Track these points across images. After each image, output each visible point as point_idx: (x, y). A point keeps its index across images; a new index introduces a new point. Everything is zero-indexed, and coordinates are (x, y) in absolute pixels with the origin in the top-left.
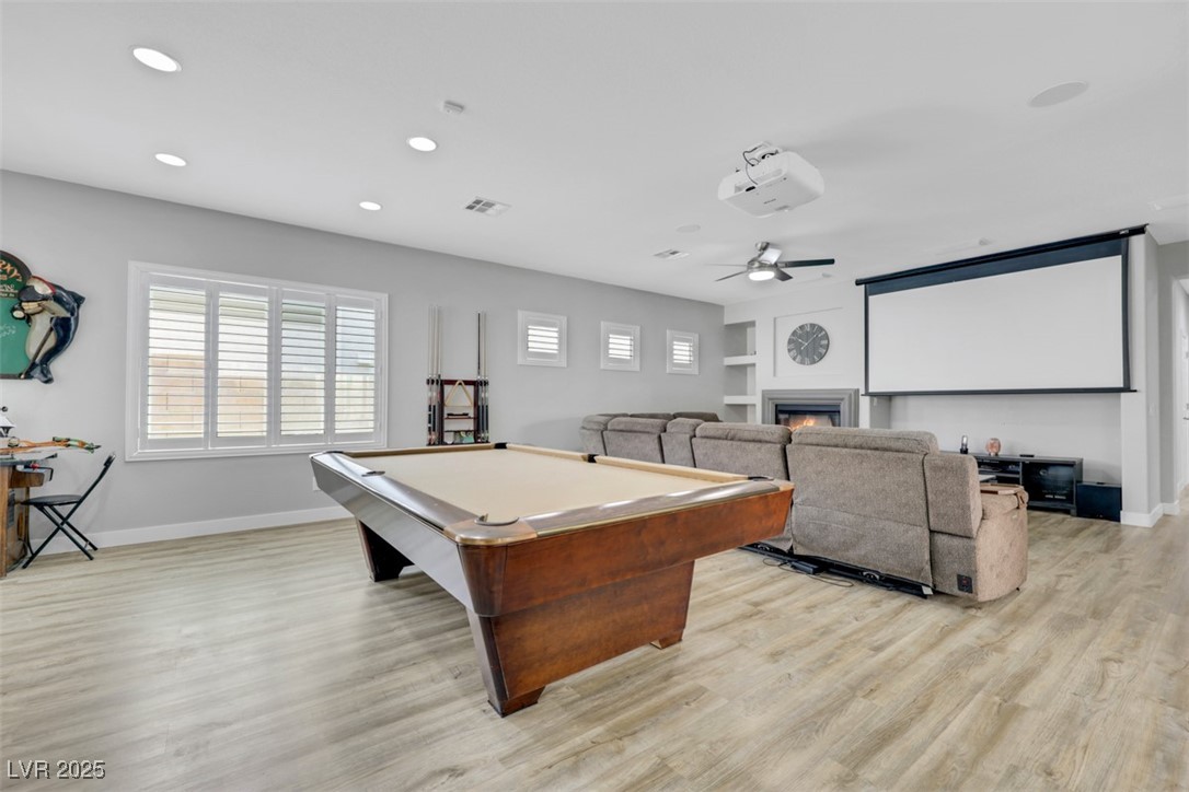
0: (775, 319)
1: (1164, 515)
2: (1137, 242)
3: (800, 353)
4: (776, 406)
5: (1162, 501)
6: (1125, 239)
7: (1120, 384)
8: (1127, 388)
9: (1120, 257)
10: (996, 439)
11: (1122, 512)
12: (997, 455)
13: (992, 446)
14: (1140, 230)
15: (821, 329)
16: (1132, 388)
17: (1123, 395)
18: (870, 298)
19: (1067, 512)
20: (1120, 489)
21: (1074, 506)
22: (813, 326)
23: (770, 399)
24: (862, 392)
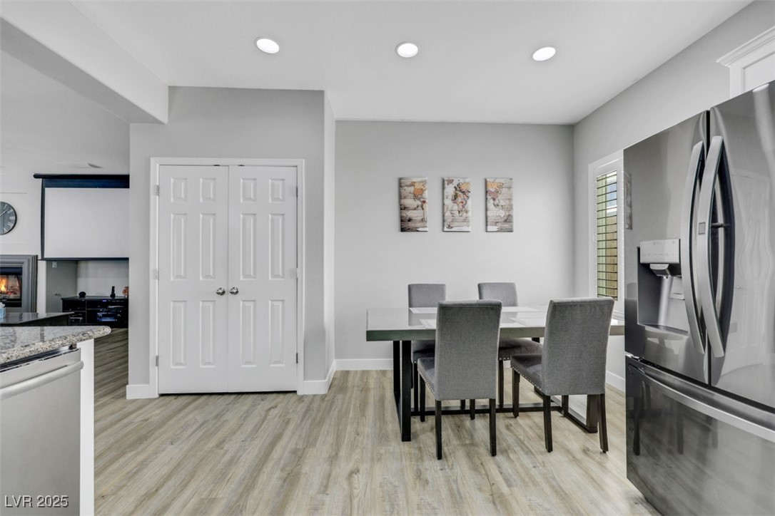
18: (47, 189)
22: (3, 204)
24: (40, 258)
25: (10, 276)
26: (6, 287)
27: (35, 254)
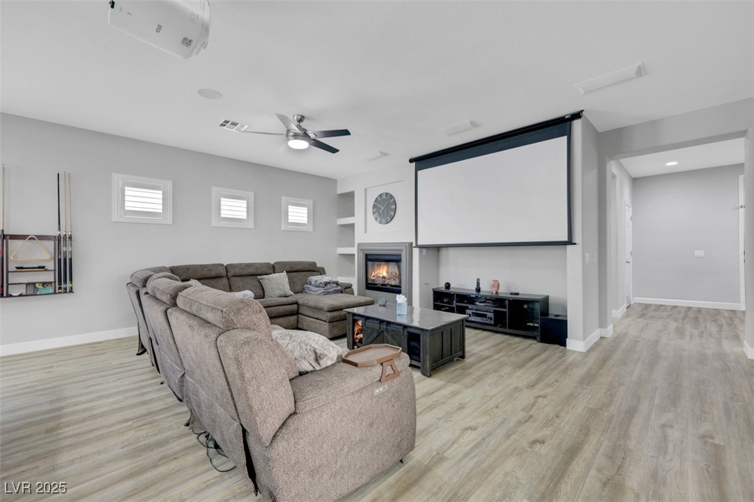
0: (366, 189)
1: (601, 337)
2: (577, 124)
3: (380, 215)
4: (366, 255)
5: (600, 327)
6: (569, 123)
7: (565, 239)
8: (570, 242)
9: (566, 137)
10: (497, 281)
11: (567, 340)
12: (497, 293)
13: (493, 286)
14: (577, 115)
15: (392, 197)
16: (573, 242)
17: (568, 246)
18: (419, 172)
19: (534, 338)
20: (566, 321)
21: (539, 333)
22: (387, 194)
23: (361, 250)
24: (414, 245)
25: (390, 263)
26: (387, 272)
27: (411, 241)
